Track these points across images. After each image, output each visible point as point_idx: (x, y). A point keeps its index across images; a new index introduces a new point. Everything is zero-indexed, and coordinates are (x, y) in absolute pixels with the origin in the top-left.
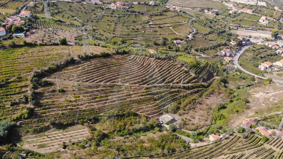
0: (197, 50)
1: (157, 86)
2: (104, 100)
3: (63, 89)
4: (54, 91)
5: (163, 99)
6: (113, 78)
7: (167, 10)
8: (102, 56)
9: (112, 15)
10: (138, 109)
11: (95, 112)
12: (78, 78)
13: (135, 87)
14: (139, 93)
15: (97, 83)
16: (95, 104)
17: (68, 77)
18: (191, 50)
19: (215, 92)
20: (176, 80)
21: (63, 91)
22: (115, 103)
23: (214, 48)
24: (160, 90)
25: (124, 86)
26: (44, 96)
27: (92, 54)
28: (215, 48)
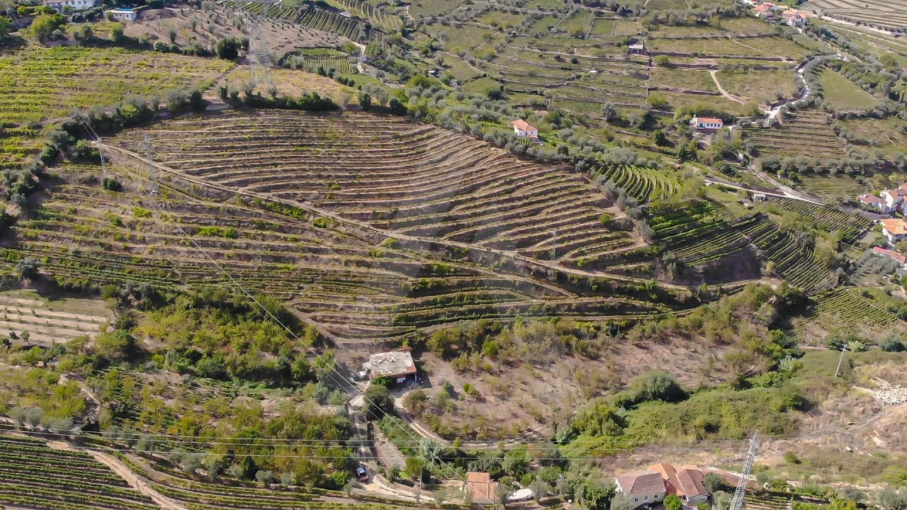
0: (769, 169)
1: (443, 246)
2: (219, 244)
3: (119, 180)
4: (93, 181)
5: (439, 297)
6: (297, 182)
7: (737, 13)
8: (303, 105)
9: (518, 9)
10: (312, 305)
11: (169, 274)
12: (182, 157)
13: (351, 230)
14: (354, 253)
15: (230, 184)
16: (184, 249)
17: (156, 148)
18: (745, 165)
19: (703, 334)
20: (544, 245)
21: (115, 187)
22: (250, 264)
23: (853, 175)
24: (449, 261)
25: (315, 216)
26: (60, 190)
27: (274, 94)
28: (860, 173)
